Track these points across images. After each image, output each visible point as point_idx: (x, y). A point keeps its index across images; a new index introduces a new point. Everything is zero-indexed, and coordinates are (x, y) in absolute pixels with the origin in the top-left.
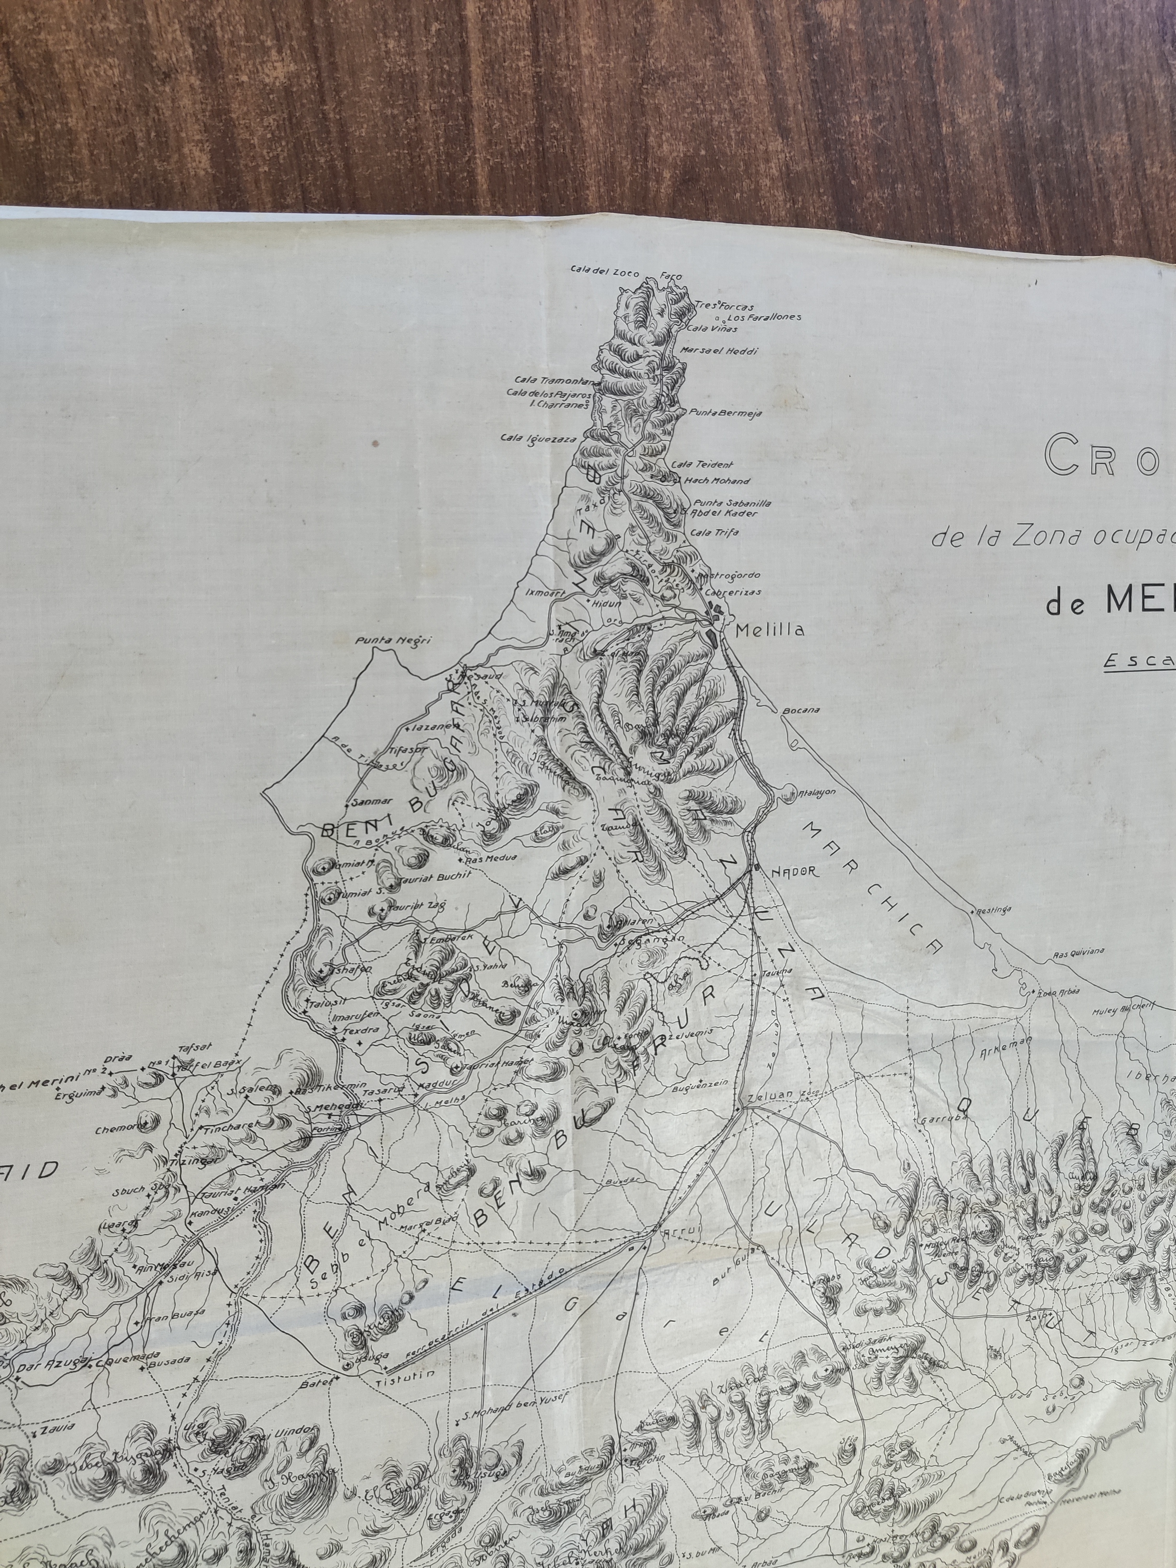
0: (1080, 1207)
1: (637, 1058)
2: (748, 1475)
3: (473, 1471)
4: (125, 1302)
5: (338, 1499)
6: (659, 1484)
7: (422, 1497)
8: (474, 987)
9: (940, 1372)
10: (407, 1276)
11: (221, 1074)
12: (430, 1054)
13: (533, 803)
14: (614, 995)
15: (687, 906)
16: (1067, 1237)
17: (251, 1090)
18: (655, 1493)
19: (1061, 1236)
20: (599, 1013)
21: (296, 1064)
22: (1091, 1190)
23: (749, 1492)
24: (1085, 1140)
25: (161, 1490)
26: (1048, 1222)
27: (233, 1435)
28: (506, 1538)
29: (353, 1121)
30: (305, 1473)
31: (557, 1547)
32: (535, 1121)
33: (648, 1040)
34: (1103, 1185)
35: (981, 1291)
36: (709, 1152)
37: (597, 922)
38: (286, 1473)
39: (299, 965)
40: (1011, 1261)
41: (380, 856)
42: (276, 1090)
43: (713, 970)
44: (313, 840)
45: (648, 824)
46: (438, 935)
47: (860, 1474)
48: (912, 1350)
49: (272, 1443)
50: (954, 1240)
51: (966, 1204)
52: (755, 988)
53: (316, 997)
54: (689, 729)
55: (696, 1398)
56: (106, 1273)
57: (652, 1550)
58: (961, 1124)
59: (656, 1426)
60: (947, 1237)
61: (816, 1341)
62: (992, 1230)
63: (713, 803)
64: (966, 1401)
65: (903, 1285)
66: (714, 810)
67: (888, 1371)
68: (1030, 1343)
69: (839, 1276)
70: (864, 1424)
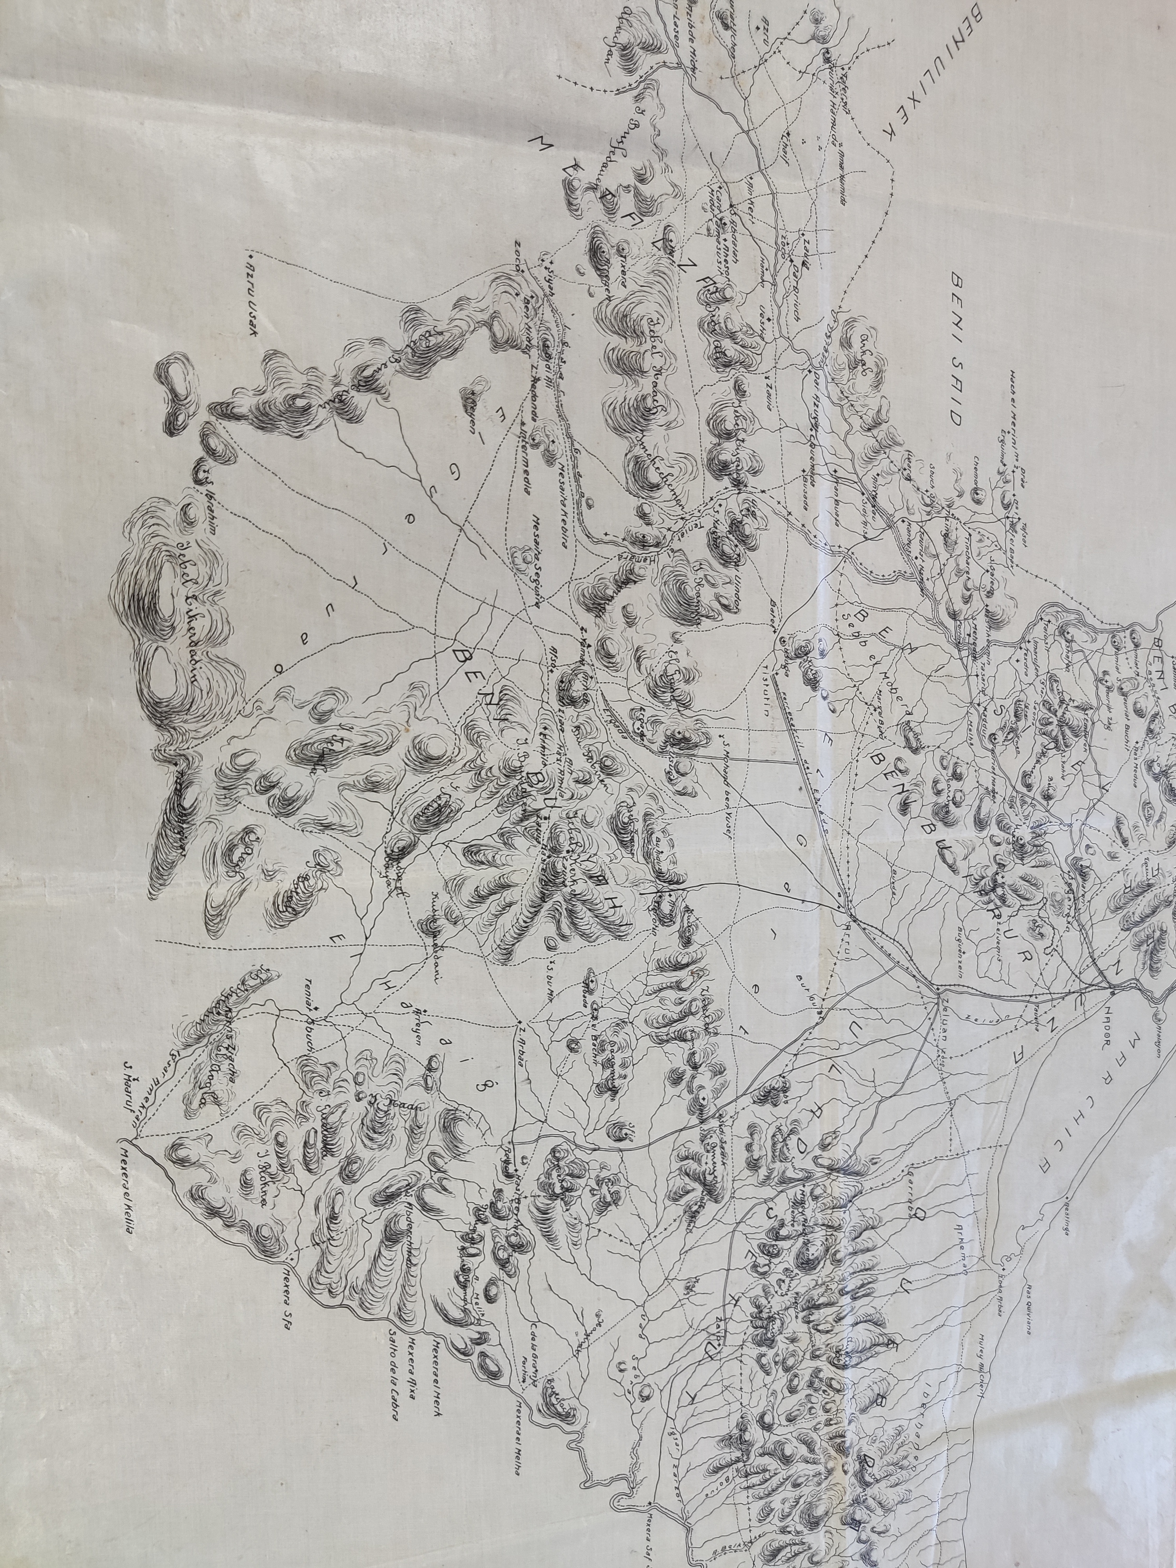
0: (818, 1357)
1: (987, 894)
2: (618, 1025)
3: (676, 750)
4: (853, 464)
5: (673, 626)
6: (630, 931)
7: (663, 703)
8: (1051, 753)
9: (685, 1224)
10: (840, 695)
11: (1005, 553)
12: (1007, 717)
13: (1168, 801)
14: (1035, 872)
15: (1090, 933)
16: (792, 1347)
17: (993, 575)
18: (623, 928)
19: (793, 1340)
20: (1022, 859)
21: (1007, 610)
22: (834, 1365)
23: (600, 1027)
24: (878, 1349)
25: (708, 475)
26: (809, 1322)
27: (743, 539)
28: (607, 781)
29: (964, 653)
30: (701, 599)
31: (589, 831)
32: (947, 806)
33: (999, 903)
34: (838, 1377)
35: (754, 1258)
36: (907, 964)
37: (1085, 856)
38: (704, 582)
39: (1073, 617)
40: (777, 1288)
41: (1141, 680)
42: (990, 594)
43: (1044, 959)
44: (1153, 631)
45: (1149, 896)
46: (1090, 723)
47: (595, 1150)
48: (711, 1191)
49: (731, 572)
50: (806, 1220)
51: (838, 1228)
52: (1028, 998)
53: (1052, 628)
55: (702, 964)
56: (877, 452)
57: (566, 930)
58: (905, 1213)
59: (686, 925)
60: (808, 1213)
61: (732, 1086)
62: (808, 1262)
63: (1158, 951)
64: (650, 1261)
65: (771, 1171)
66: (1153, 953)
67: (692, 1165)
68: (695, 1326)
69: (786, 1102)
70: (644, 1147)
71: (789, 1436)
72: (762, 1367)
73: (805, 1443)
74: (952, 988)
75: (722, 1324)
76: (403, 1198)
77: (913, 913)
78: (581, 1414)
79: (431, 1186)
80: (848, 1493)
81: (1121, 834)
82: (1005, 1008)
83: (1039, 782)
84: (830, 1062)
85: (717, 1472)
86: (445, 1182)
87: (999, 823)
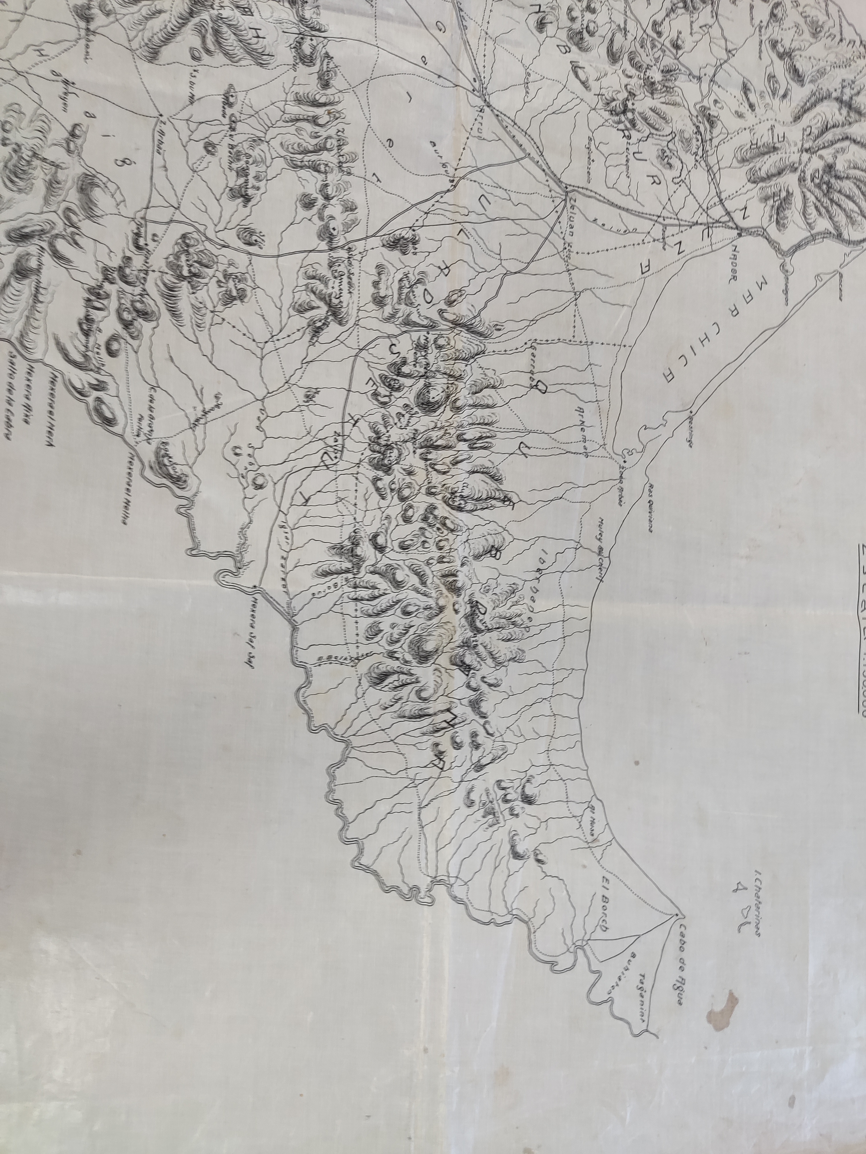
0: (433, 494)
1: (617, 115)
2: (254, 141)
6: (271, 61)
8: (680, 11)
9: (308, 337)
13: (792, 79)
14: (664, 107)
15: (717, 176)
16: (408, 479)
18: (264, 57)
19: (410, 473)
22: (449, 505)
23: (238, 139)
24: (494, 502)
26: (426, 460)
32: (581, 33)
33: (629, 126)
34: (452, 517)
35: (375, 387)
36: (537, 158)
37: (713, 108)
40: (396, 420)
43: (673, 187)
45: (775, 157)
47: (224, 246)
48: (335, 312)
50: (428, 364)
51: (459, 378)
52: (655, 218)
54: (832, 201)
55: (339, 107)
57: (210, 44)
58: (527, 382)
59: (325, 69)
60: (431, 358)
61: (363, 224)
62: (428, 403)
63: (784, 210)
64: (271, 361)
65: (397, 311)
66: (780, 209)
67: (319, 286)
68: (313, 433)
69: (415, 254)
70: (273, 257)
71: (401, 563)
72: (378, 489)
73: (417, 574)
74: (580, 190)
75: (340, 439)
76: (36, 241)
77: (545, 114)
78: (192, 482)
79: (63, 237)
80: (458, 633)
81: (748, 99)
82: (632, 222)
83: (669, 30)
84: (459, 227)
85: (326, 576)
86: (77, 237)
87: (631, 60)
